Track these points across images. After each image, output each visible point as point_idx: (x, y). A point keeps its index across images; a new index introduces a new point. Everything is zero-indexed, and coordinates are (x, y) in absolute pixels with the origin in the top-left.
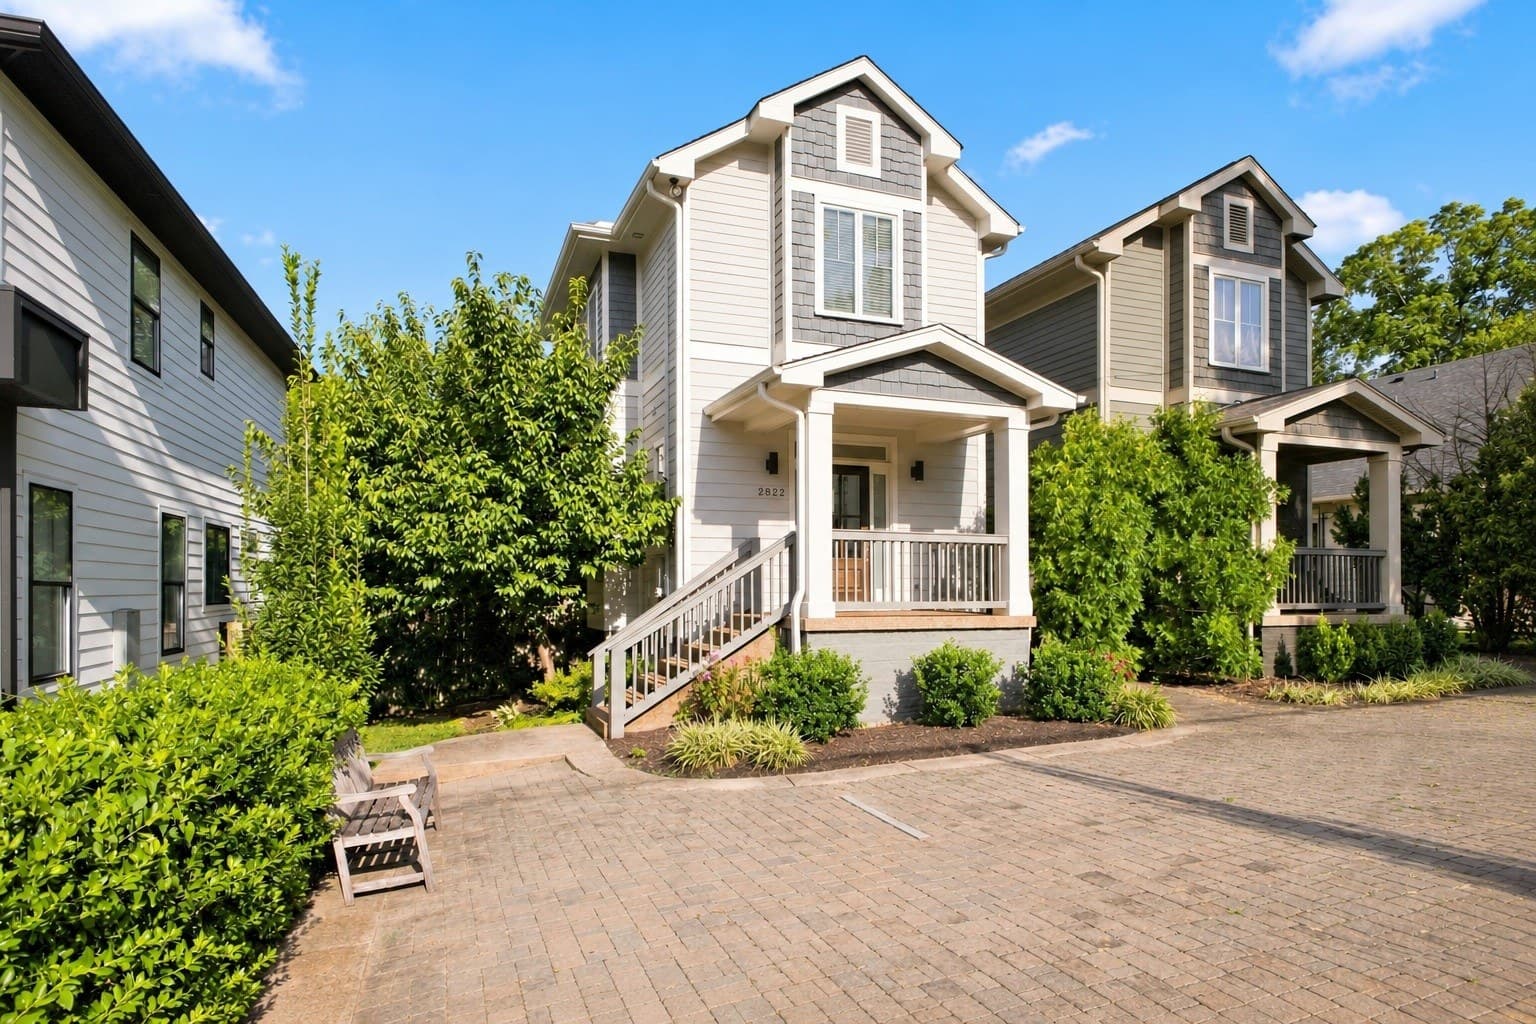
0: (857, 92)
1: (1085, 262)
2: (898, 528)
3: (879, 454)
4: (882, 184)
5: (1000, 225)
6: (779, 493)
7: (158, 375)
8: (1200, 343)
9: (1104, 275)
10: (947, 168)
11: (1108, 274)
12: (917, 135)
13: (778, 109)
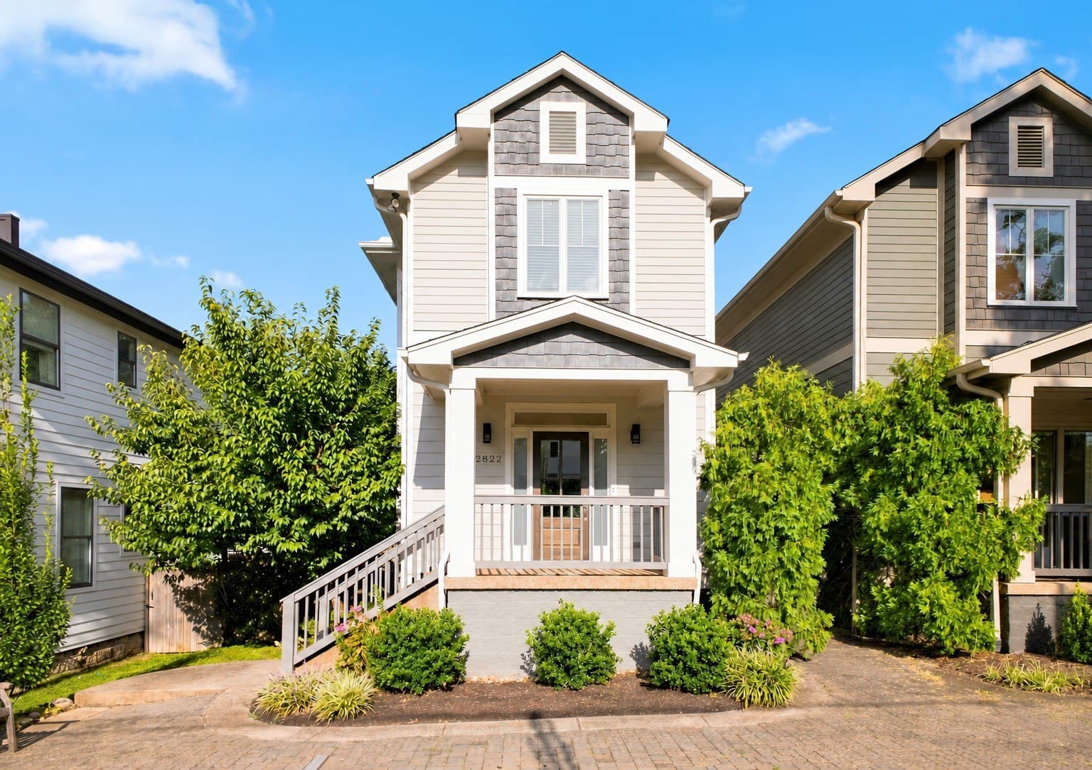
0: (562, 88)
1: (835, 212)
2: (618, 490)
3: (600, 420)
4: (590, 169)
5: (724, 188)
6: (496, 459)
7: (59, 389)
8: (975, 281)
9: (860, 223)
10: (661, 143)
11: (865, 222)
12: (625, 117)
13: (477, 117)
